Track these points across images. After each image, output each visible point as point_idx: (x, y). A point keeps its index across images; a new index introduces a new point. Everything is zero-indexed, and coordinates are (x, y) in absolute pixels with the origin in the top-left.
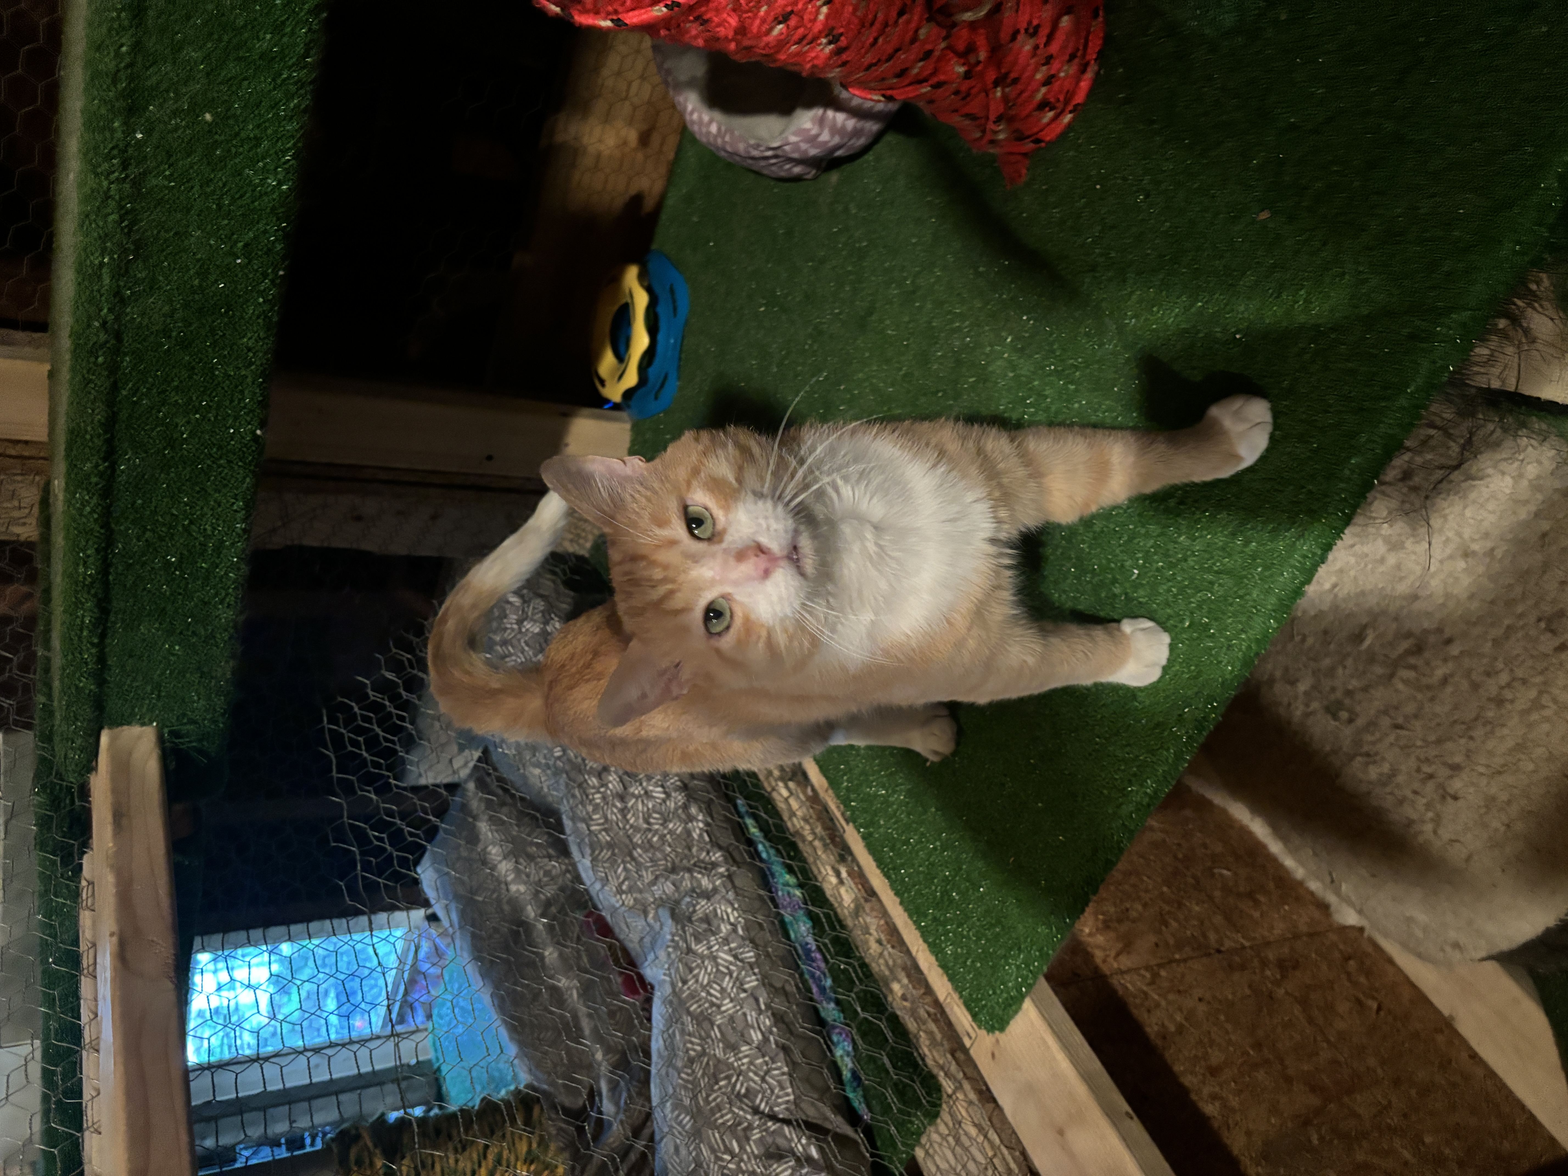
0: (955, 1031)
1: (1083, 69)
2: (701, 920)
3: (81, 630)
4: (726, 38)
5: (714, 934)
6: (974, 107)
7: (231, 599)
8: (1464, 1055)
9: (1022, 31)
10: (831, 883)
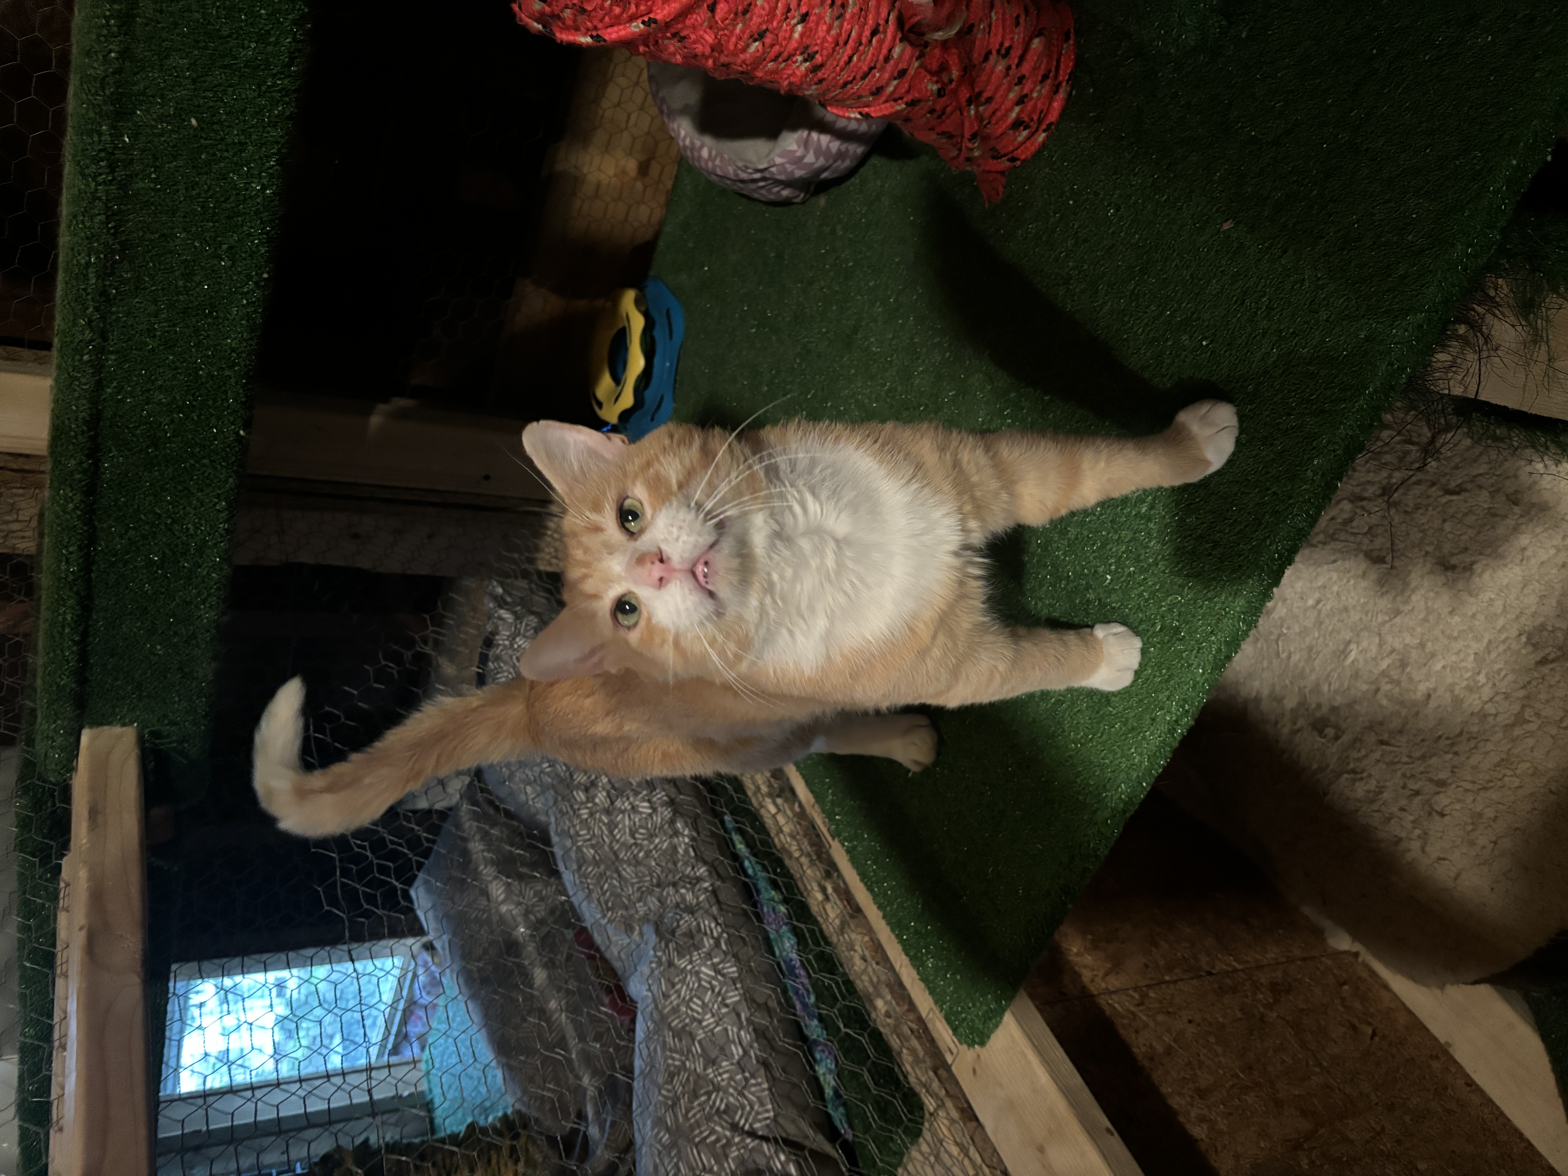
0: (937, 1048)
1: (1056, 90)
2: (684, 935)
3: (63, 627)
4: (703, 55)
5: (697, 948)
6: (948, 125)
7: (213, 600)
8: (1460, 1082)
9: (994, 52)
10: (816, 899)
